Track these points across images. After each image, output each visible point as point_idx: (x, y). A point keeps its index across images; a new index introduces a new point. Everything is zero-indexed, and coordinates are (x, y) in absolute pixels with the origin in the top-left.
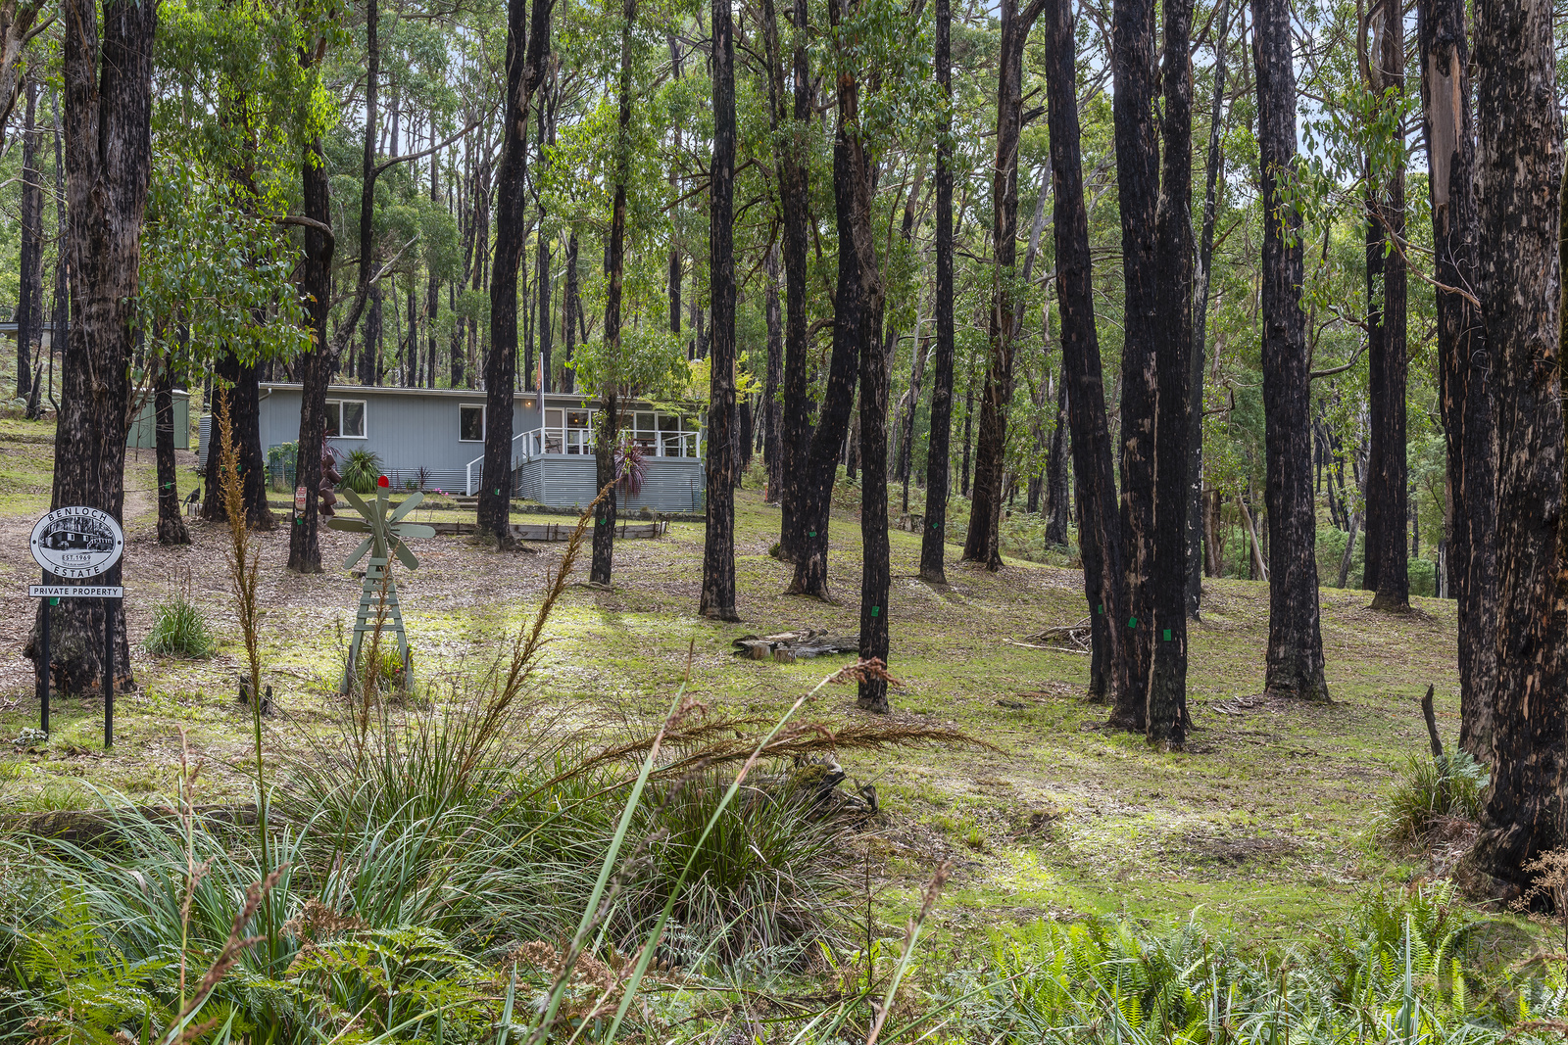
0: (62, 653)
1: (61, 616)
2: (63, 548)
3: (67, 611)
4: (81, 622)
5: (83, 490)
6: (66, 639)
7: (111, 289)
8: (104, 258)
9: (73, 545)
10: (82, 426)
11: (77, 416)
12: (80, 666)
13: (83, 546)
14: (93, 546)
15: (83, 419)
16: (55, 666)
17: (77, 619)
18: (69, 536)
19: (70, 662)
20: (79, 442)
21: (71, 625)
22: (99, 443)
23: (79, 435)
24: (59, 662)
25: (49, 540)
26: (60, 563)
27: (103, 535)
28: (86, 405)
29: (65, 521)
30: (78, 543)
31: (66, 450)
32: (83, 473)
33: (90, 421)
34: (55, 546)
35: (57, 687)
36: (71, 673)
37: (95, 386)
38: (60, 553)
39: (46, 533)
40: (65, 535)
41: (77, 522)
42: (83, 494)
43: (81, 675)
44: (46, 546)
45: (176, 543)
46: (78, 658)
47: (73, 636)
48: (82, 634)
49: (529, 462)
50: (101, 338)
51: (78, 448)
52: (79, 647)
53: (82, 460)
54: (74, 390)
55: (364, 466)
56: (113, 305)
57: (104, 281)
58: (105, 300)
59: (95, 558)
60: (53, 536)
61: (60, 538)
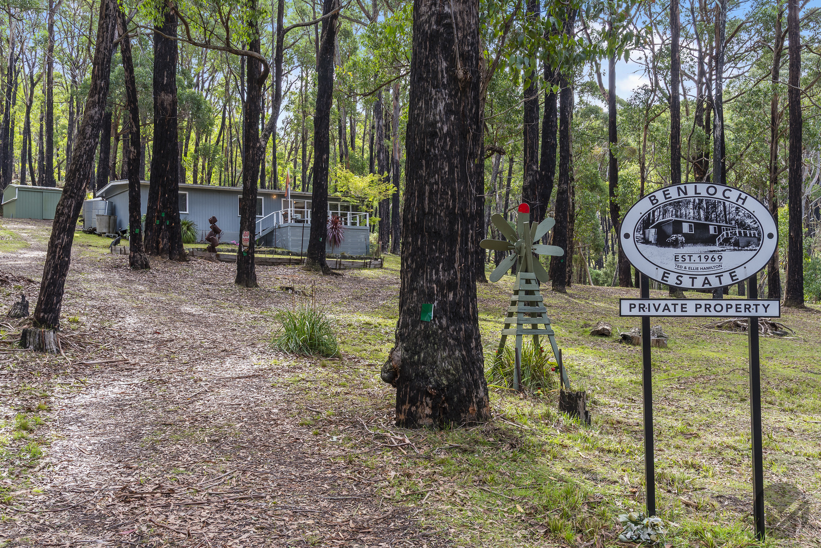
0: (440, 376)
1: (435, 333)
2: (675, 244)
3: (441, 327)
4: (456, 339)
5: (453, 190)
6: (443, 359)
9: (691, 240)
10: (448, 119)
11: (441, 106)
12: (458, 390)
13: (711, 241)
14: (727, 241)
15: (449, 111)
16: (434, 392)
17: (452, 336)
18: (686, 228)
19: (448, 386)
20: (446, 135)
21: (446, 344)
22: (465, 138)
23: (445, 129)
24: (438, 386)
25: (652, 233)
26: (671, 266)
27: (742, 225)
28: (450, 96)
29: (677, 204)
30: (701, 236)
31: (432, 144)
32: (451, 171)
33: (456, 113)
34: (662, 241)
35: (432, 416)
36: (449, 399)
37: (461, 73)
38: (671, 251)
39: (646, 223)
40: (677, 226)
41: (697, 207)
42: (453, 196)
43: (460, 401)
44: (646, 241)
45: (142, 268)
46: (456, 381)
47: (450, 356)
48: (457, 353)
49: (279, 228)
50: (463, 20)
51: (445, 142)
52: (456, 369)
53: (449, 159)
54: (435, 77)
55: (188, 229)
59: (731, 258)
60: (659, 227)
61: (669, 229)
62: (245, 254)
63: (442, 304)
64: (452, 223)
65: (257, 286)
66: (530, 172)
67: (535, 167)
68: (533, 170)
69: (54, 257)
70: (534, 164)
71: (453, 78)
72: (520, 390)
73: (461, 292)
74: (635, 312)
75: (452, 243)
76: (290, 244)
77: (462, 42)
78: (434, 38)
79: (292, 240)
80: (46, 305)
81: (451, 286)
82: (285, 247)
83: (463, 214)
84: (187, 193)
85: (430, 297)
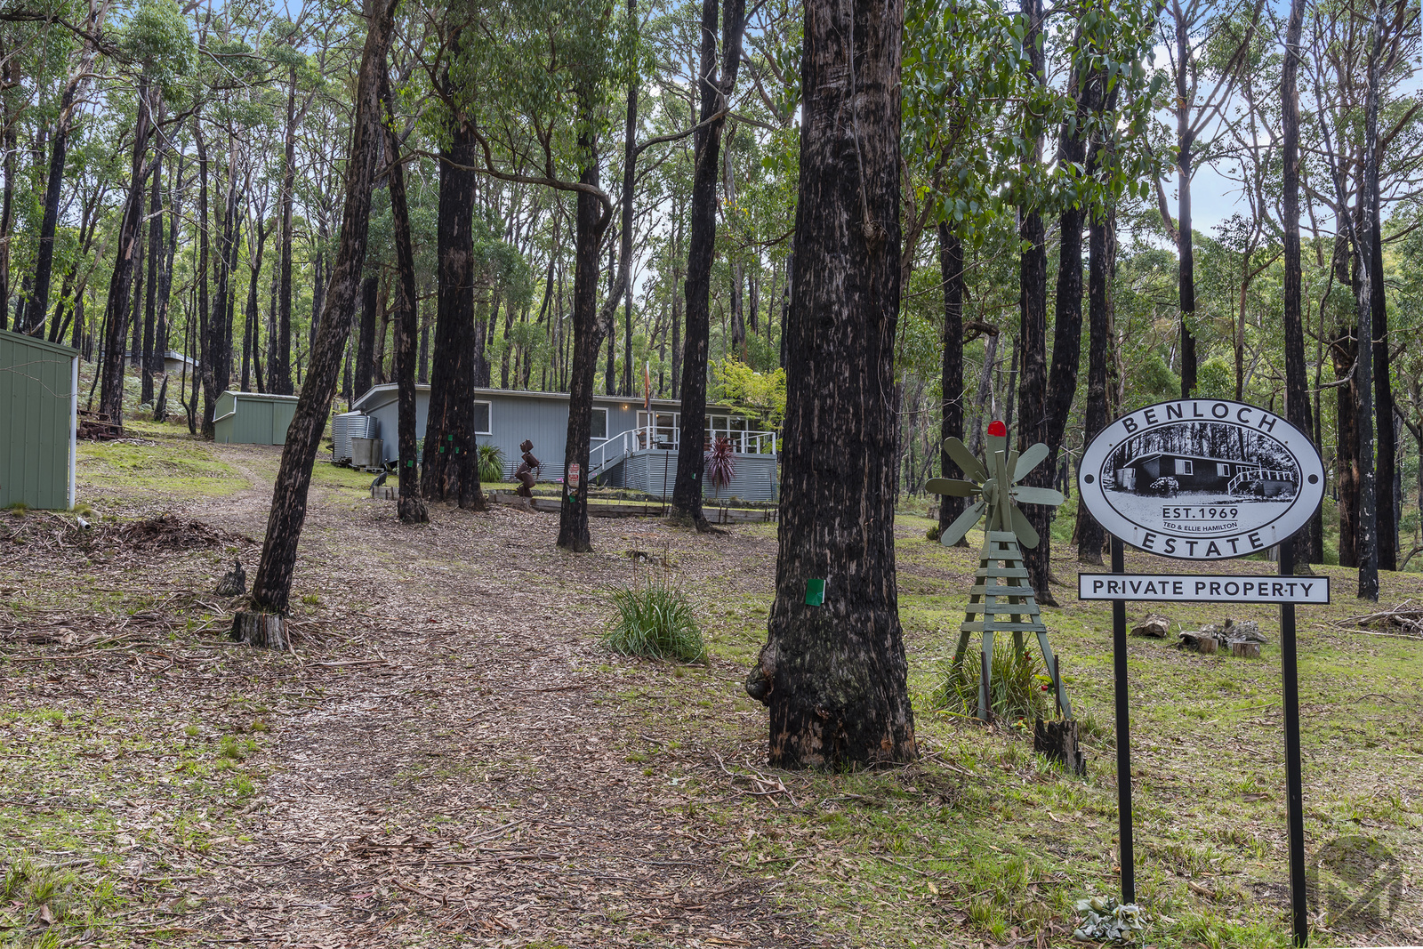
0: (834, 690)
1: (828, 624)
2: (1164, 491)
3: (837, 614)
4: (861, 634)
5: (857, 406)
6: (840, 665)
7: (885, 70)
8: (876, 17)
9: (1187, 485)
10: (850, 298)
11: (839, 280)
12: (863, 713)
13: (1219, 486)
14: (1244, 487)
15: (851, 286)
16: (825, 714)
17: (853, 630)
18: (1180, 467)
19: (848, 706)
20: (845, 323)
21: (845, 641)
22: (876, 326)
23: (845, 313)
24: (831, 706)
25: (1127, 476)
26: (1158, 524)
27: (1267, 462)
28: (853, 263)
29: (1166, 431)
30: (1203, 479)
31: (824, 337)
32: (854, 377)
33: (861, 289)
34: (1144, 486)
35: (823, 751)
36: (849, 726)
37: (869, 229)
38: (1158, 502)
39: (1119, 460)
40: (1167, 464)
41: (1199, 435)
42: (856, 414)
43: (866, 729)
44: (1119, 487)
45: (417, 521)
46: (860, 699)
47: (850, 660)
48: (862, 655)
49: (632, 457)
50: (874, 149)
51: (845, 334)
52: (861, 680)
53: (851, 359)
54: (831, 236)
55: (491, 459)
56: (887, 97)
57: (876, 56)
58: (877, 87)
59: (1251, 513)
60: (1139, 466)
61: (1155, 469)
62: (572, 500)
63: (839, 581)
64: (855, 456)
65: (590, 550)
66: (1031, 367)
67: (1039, 358)
68: (1035, 363)
69: (282, 506)
70: (1038, 353)
71: (858, 236)
72: (989, 719)
73: (869, 561)
74: (1102, 593)
75: (855, 485)
76: (649, 483)
77: (871, 183)
78: (829, 176)
79: (653, 476)
80: (270, 577)
81: (853, 552)
82: (641, 487)
83: (873, 443)
84: (490, 403)
85: (821, 569)
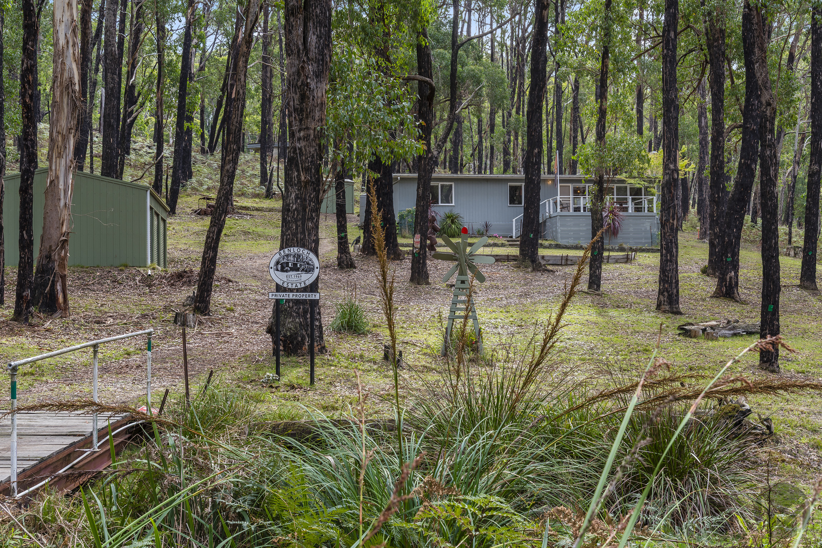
0: (286, 331)
1: (286, 310)
2: (287, 271)
3: (289, 307)
4: (297, 313)
5: (297, 238)
6: (289, 323)
7: (311, 122)
8: (307, 104)
9: (292, 269)
10: (296, 202)
11: (293, 196)
12: (296, 338)
13: (298, 270)
14: (303, 270)
15: (297, 198)
16: (283, 338)
17: (294, 311)
18: (290, 265)
19: (291, 336)
20: (294, 210)
21: (291, 315)
22: (305, 211)
23: (294, 207)
24: (285, 336)
25: (279, 266)
26: (285, 280)
27: (308, 264)
28: (298, 190)
29: (287, 256)
30: (295, 268)
31: (287, 215)
32: (297, 228)
33: (301, 198)
34: (283, 270)
35: (284, 350)
36: (292, 343)
37: (303, 178)
38: (285, 274)
39: (277, 263)
40: (288, 266)
41: (294, 256)
42: (297, 241)
43: (297, 344)
44: (277, 270)
45: (347, 268)
46: (295, 334)
47: (293, 321)
48: (297, 320)
49: (550, 217)
50: (306, 150)
51: (294, 214)
52: (296, 328)
53: (296, 221)
54: (291, 181)
55: (453, 222)
56: (312, 132)
57: (307, 118)
58: (308, 128)
59: (304, 276)
60: (281, 264)
61: (285, 265)
62: (416, 255)
65: (428, 283)
69: (204, 266)
74: (274, 297)
76: (559, 235)
79: (562, 231)
82: (554, 239)
84: (453, 184)
